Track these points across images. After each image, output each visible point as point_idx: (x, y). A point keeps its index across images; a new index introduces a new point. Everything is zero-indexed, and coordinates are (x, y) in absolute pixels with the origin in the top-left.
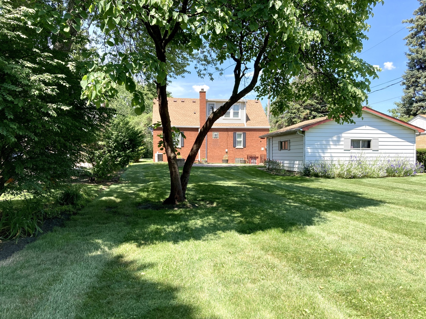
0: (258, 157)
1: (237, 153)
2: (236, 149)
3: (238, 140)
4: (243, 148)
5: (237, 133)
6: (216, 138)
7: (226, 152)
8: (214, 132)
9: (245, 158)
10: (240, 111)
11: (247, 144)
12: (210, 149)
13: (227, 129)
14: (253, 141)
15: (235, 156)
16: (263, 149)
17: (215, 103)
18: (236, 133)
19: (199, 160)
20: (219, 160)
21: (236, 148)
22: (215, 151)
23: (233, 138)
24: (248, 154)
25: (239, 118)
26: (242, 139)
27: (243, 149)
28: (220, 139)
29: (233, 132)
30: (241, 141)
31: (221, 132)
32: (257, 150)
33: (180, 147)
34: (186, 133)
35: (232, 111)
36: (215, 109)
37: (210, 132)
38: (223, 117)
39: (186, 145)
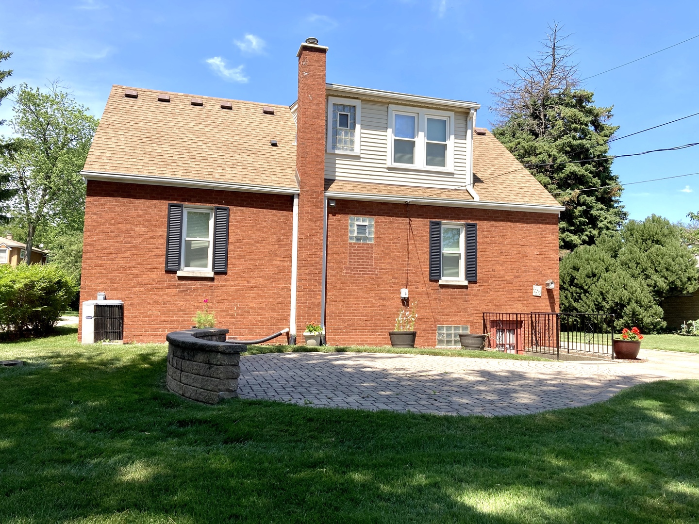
0: (518, 324)
1: (446, 304)
2: (442, 286)
3: (446, 251)
4: (466, 283)
5: (447, 224)
6: (364, 239)
7: (405, 301)
8: (355, 217)
9: (473, 324)
10: (451, 143)
11: (482, 271)
12: (339, 285)
13: (406, 205)
14: (503, 258)
15: (438, 317)
16: (537, 290)
17: (357, 103)
18: (439, 223)
19: (293, 332)
20: (374, 331)
21: (441, 282)
22: (361, 293)
23: (427, 244)
24: (484, 308)
25: (449, 167)
26: (462, 250)
27: (466, 287)
28: (378, 244)
29: (427, 221)
30: (458, 257)
31: (383, 218)
32: (516, 295)
33: (208, 272)
34: (238, 214)
35: (421, 142)
36: (358, 127)
37: (339, 216)
38: (390, 162)
39: (233, 262)
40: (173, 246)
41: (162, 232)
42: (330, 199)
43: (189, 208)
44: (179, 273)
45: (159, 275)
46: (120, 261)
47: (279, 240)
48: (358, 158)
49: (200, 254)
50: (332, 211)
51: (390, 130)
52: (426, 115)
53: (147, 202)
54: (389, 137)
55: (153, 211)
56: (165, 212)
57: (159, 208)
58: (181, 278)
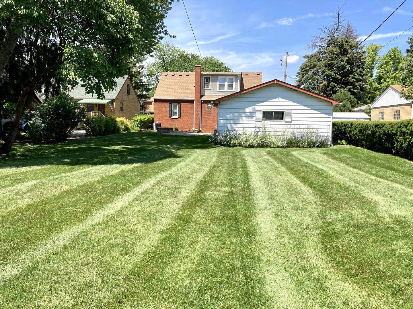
6: (210, 109)
8: (208, 104)
10: (234, 84)
12: (204, 120)
17: (210, 76)
19: (194, 130)
20: (212, 130)
22: (209, 121)
25: (233, 90)
28: (213, 110)
33: (177, 117)
34: (183, 105)
35: (226, 84)
36: (210, 82)
37: (204, 104)
38: (218, 90)
39: (182, 115)
40: (170, 112)
41: (168, 109)
42: (202, 100)
43: (173, 104)
44: (172, 117)
45: (167, 118)
46: (161, 115)
47: (191, 110)
48: (210, 89)
49: (175, 113)
50: (202, 103)
51: (218, 82)
52: (227, 78)
53: (165, 103)
54: (218, 84)
55: (166, 105)
57: (167, 104)
58: (172, 118)
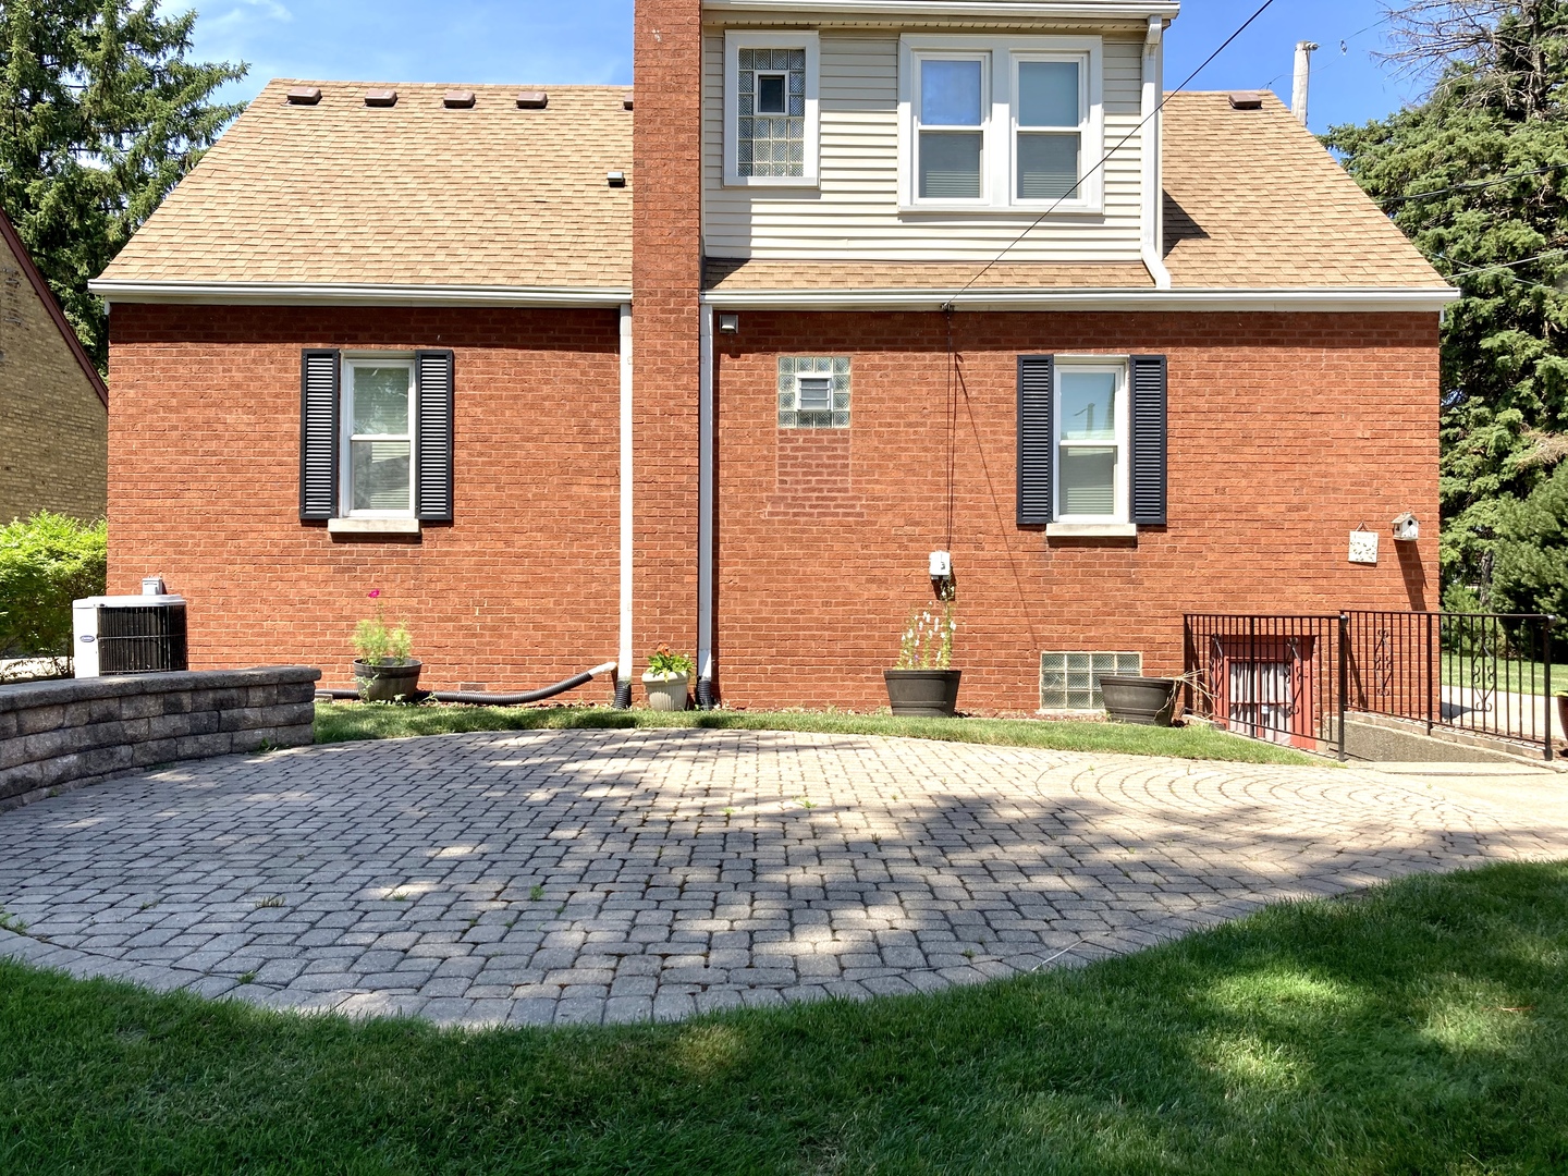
0: (1306, 645)
1: (1067, 591)
2: (1056, 542)
3: (1074, 437)
4: (1130, 530)
5: (1069, 364)
6: (824, 418)
7: (939, 584)
8: (796, 358)
9: (1152, 647)
10: (1093, 128)
11: (1185, 492)
12: (751, 547)
13: (947, 314)
14: (1249, 453)
15: (1045, 630)
16: (1364, 545)
17: (807, 39)
18: (1046, 362)
19: (627, 670)
20: (855, 669)
21: (1052, 530)
22: (814, 567)
23: (1010, 424)
24: (1189, 601)
25: (1089, 198)
26: (1119, 436)
27: (1130, 542)
28: (863, 431)
29: (1009, 358)
30: (1109, 460)
31: (875, 357)
32: (1293, 560)
33: (405, 520)
34: (477, 366)
35: (1000, 132)
36: (811, 106)
37: (750, 358)
38: (907, 195)
39: (470, 494)
40: (319, 459)
41: (290, 423)
42: (720, 313)
43: (355, 359)
44: (335, 525)
45: (285, 530)
46: (193, 498)
47: (585, 430)
48: (813, 192)
49: (381, 480)
50: (728, 345)
51: (904, 108)
52: (1013, 53)
53: (253, 351)
54: (904, 126)
55: (268, 371)
56: (294, 375)
57: (278, 364)
58: (340, 538)
